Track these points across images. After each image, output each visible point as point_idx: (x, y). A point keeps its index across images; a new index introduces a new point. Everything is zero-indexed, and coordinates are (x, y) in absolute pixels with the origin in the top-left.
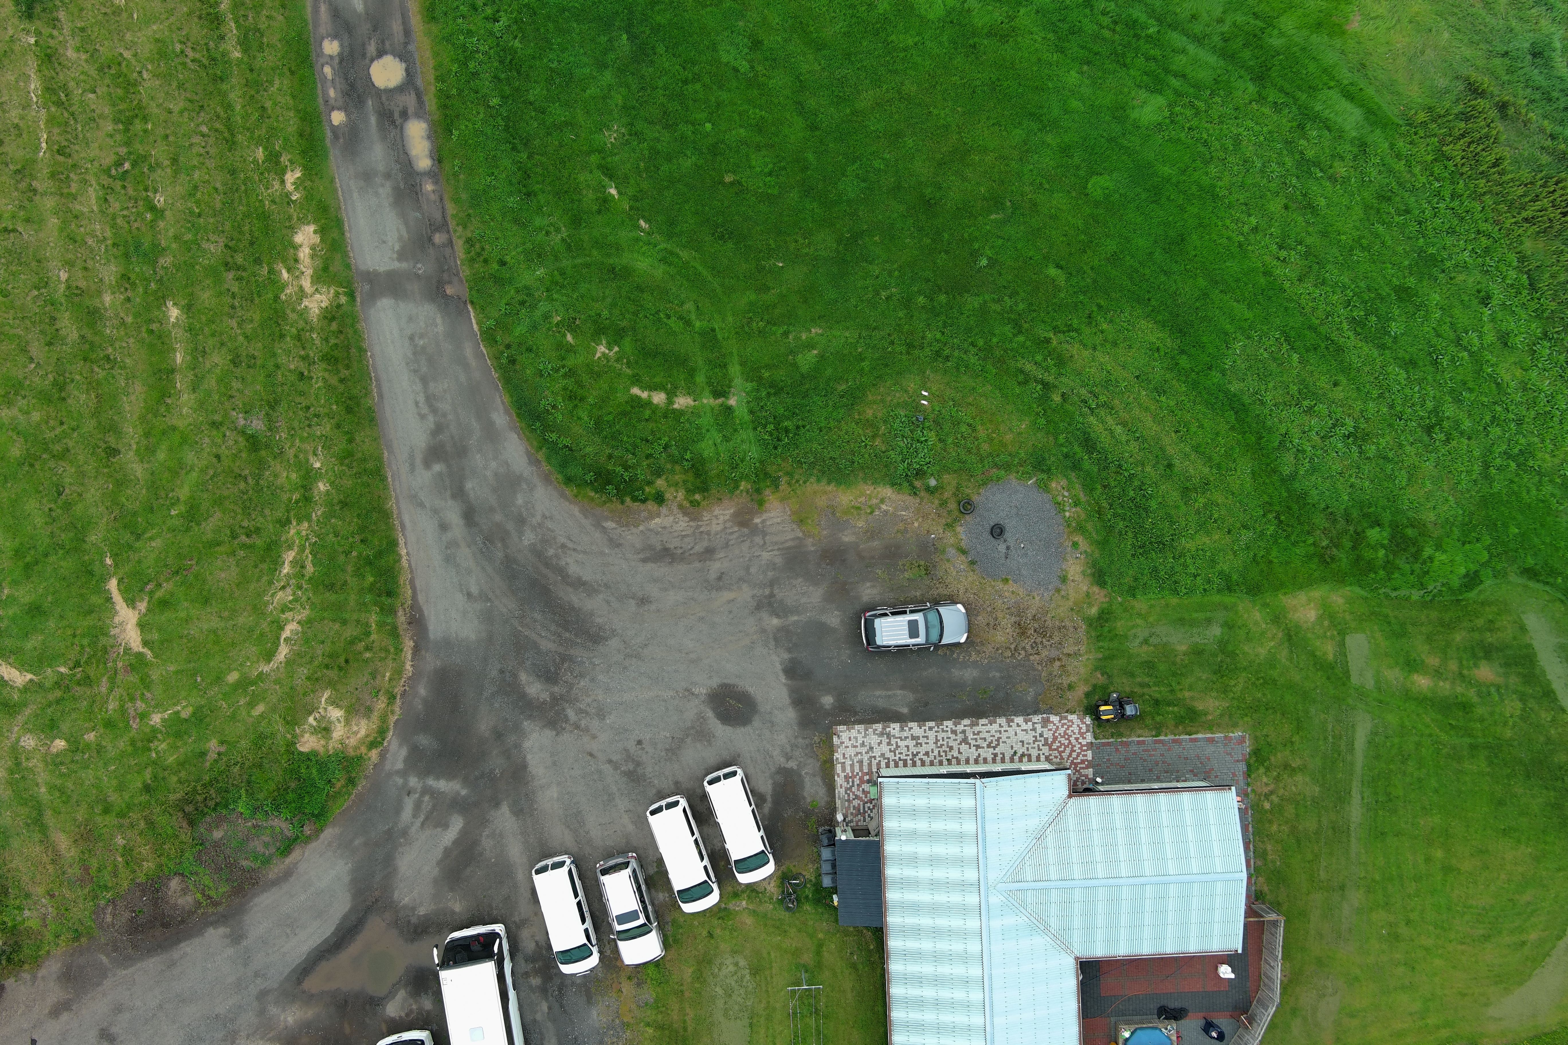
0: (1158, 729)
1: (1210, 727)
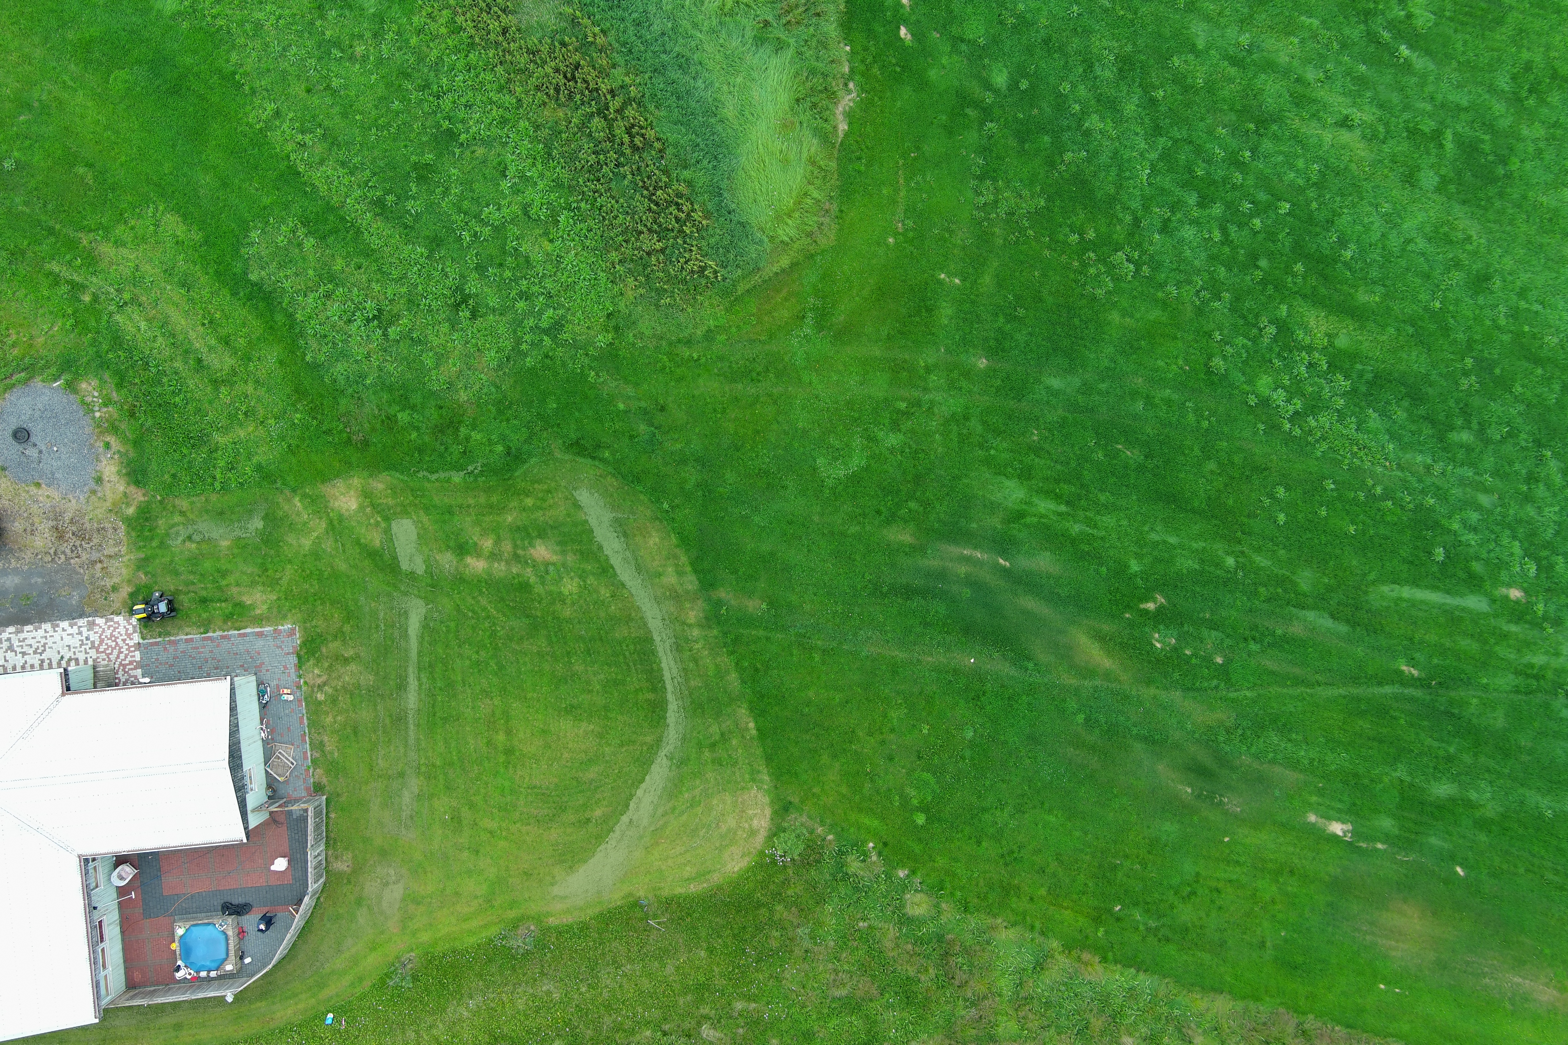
0: (206, 625)
1: (259, 620)
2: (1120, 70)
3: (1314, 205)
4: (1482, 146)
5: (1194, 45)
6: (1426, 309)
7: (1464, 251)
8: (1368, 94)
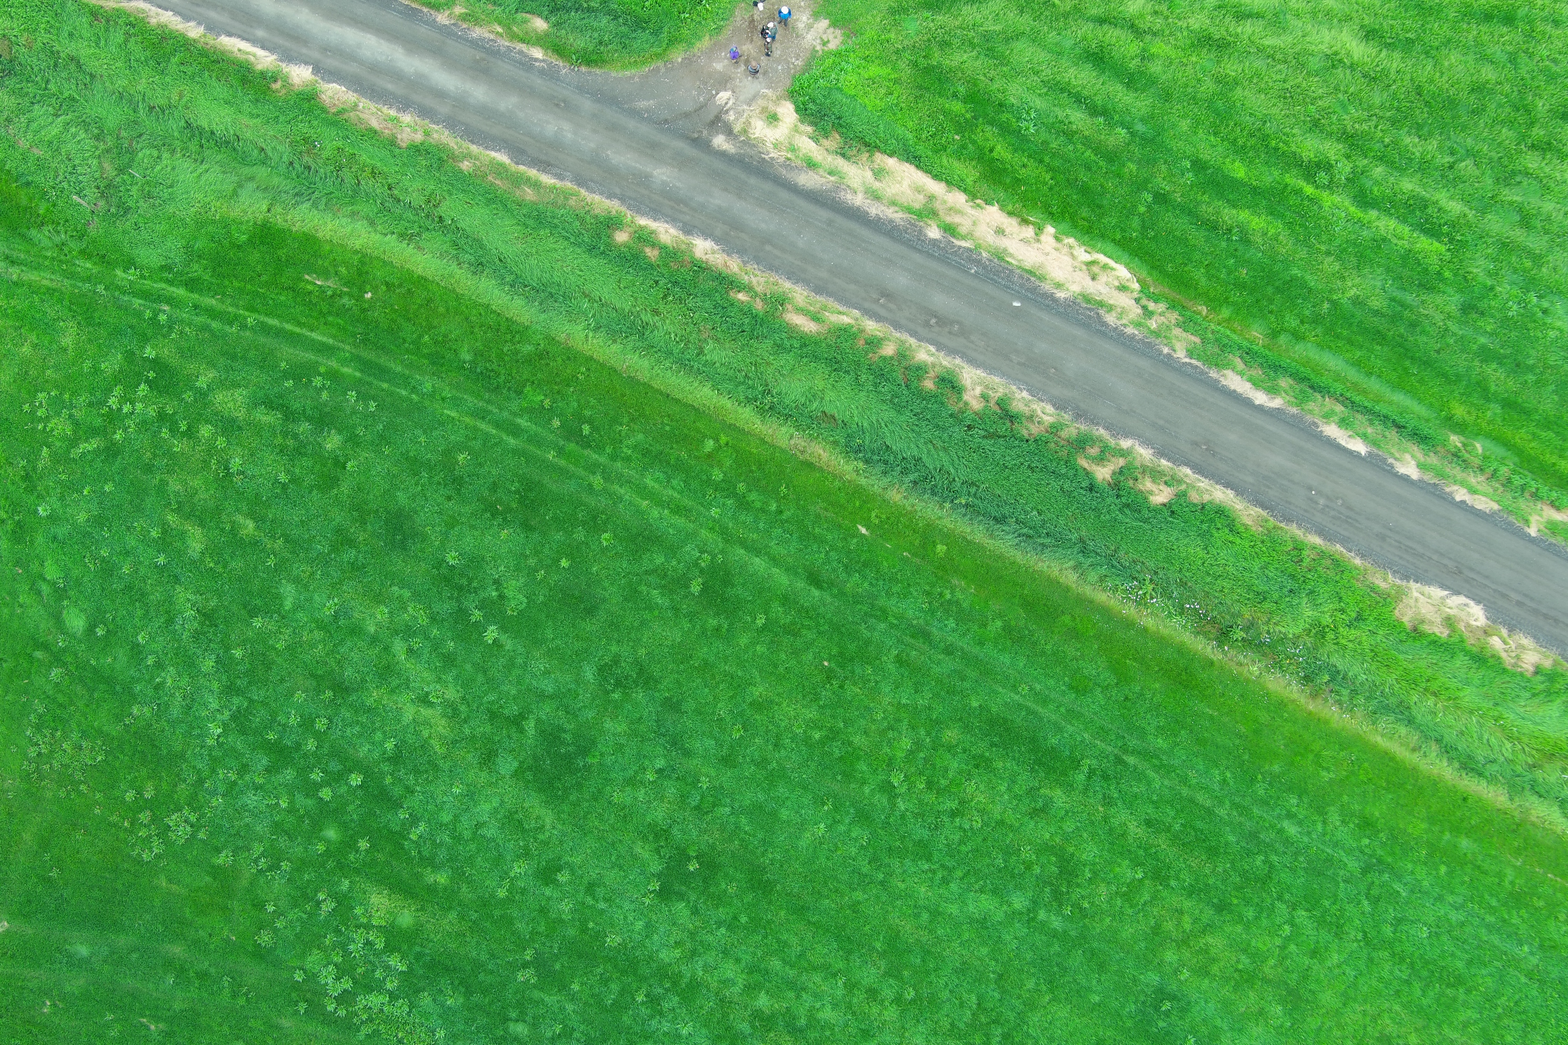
2: (202, 624)
3: (388, 780)
4: (563, 735)
5: (281, 605)
6: (493, 896)
7: (535, 839)
8: (454, 672)
